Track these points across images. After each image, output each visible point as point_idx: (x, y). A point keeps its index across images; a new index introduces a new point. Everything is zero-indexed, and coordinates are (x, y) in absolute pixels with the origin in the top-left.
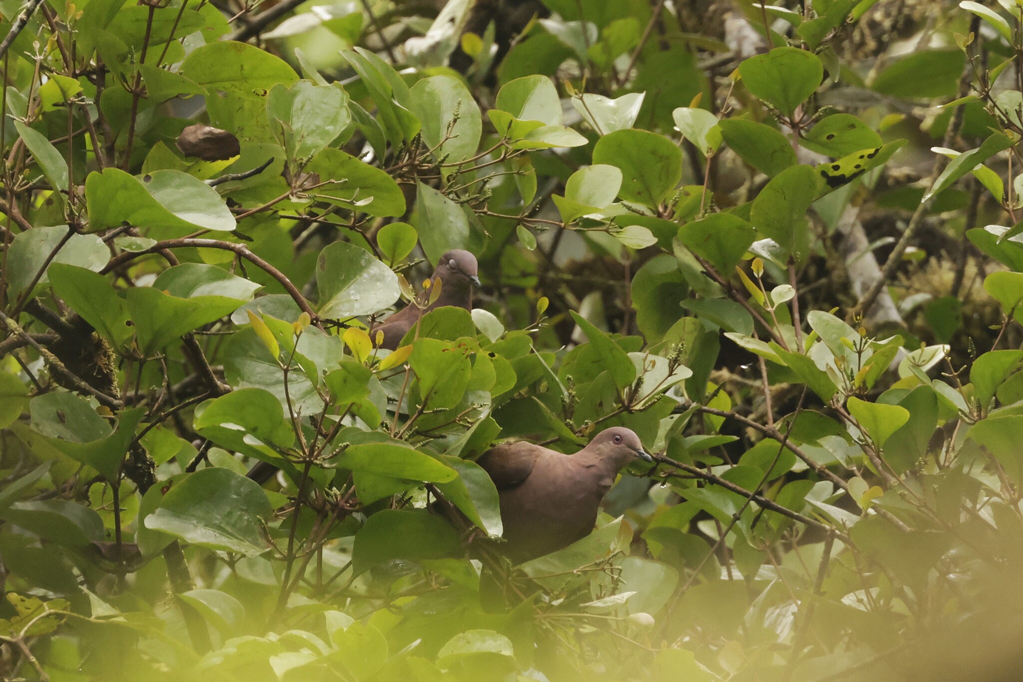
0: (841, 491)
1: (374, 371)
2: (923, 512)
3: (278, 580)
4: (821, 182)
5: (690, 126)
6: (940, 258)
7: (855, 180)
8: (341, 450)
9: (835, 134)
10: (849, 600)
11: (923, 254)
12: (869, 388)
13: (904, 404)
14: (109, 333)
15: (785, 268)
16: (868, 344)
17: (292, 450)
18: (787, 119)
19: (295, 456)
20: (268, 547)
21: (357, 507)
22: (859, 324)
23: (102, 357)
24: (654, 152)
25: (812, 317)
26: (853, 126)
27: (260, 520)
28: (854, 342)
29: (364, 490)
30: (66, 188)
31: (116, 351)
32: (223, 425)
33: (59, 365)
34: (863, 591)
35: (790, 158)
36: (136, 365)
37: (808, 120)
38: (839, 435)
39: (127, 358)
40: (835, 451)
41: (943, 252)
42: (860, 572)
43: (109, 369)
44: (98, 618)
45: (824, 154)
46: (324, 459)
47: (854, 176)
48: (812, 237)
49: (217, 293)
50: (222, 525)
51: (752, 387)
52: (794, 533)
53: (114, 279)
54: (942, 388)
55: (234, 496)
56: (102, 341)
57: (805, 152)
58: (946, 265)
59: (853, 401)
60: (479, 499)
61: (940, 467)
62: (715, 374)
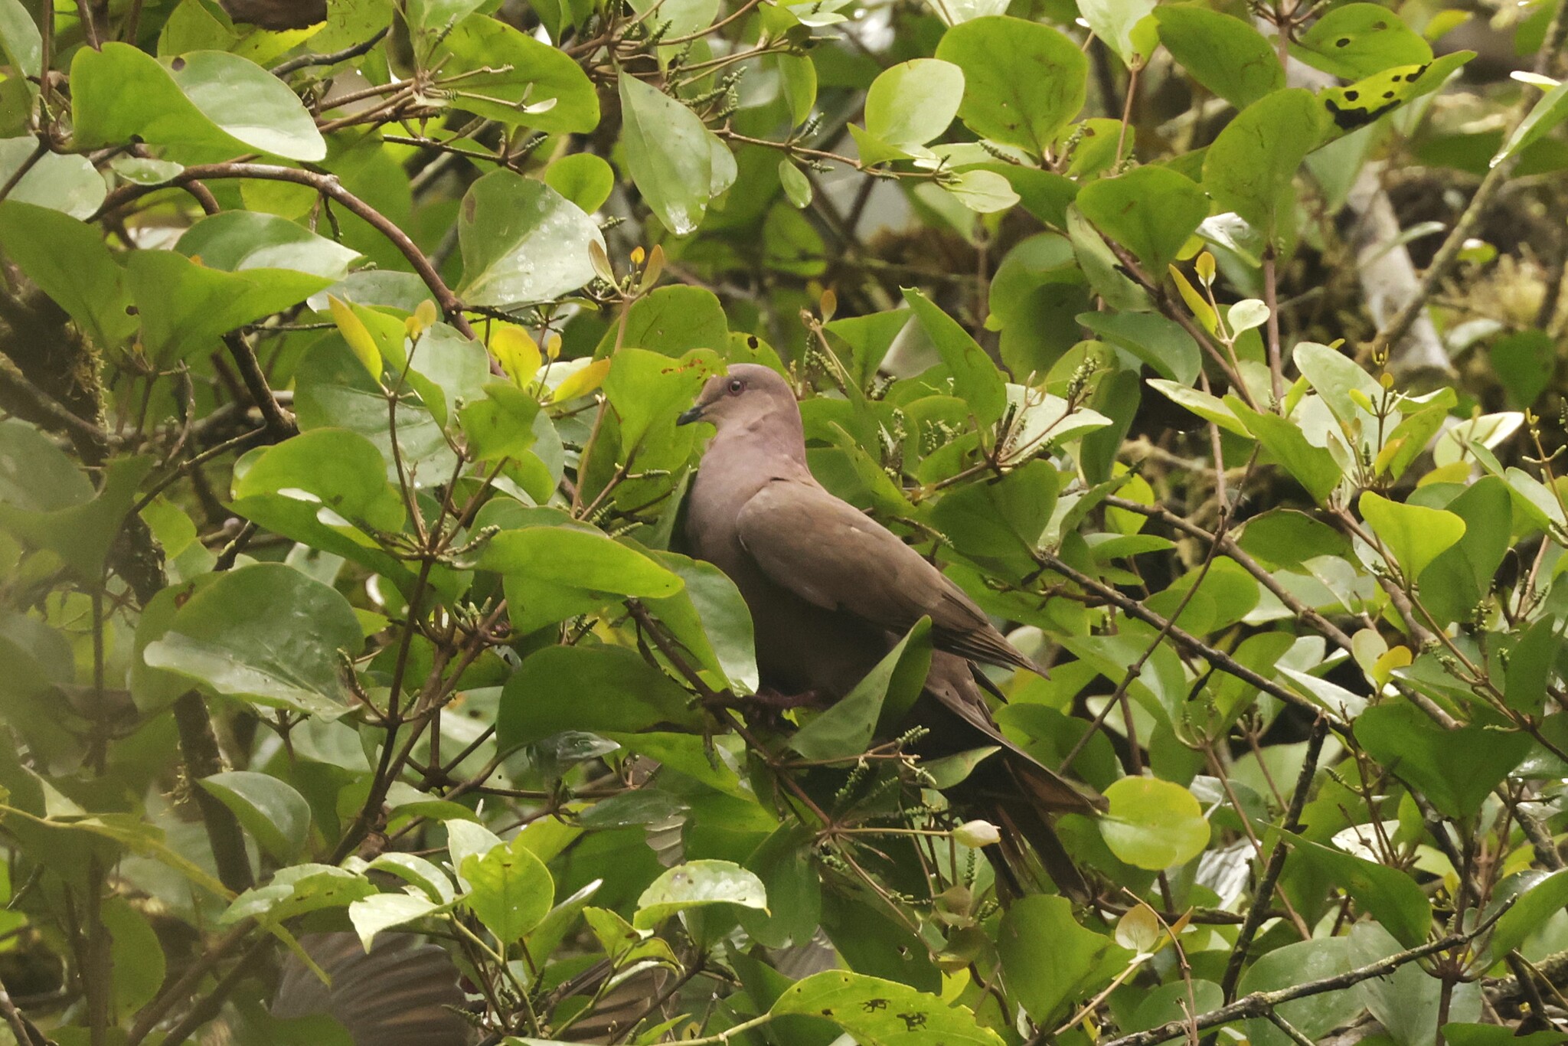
0: (1340, 654)
1: (543, 404)
2: (1481, 694)
3: (371, 758)
4: (1325, 119)
5: (1104, 15)
6: (1517, 257)
7: (1382, 119)
8: (486, 538)
9: (1350, 37)
10: (1346, 840)
11: (1490, 252)
12: (1396, 477)
13: (1456, 507)
14: (96, 325)
15: (1257, 264)
16: (1397, 402)
17: (401, 536)
18: (1271, 10)
19: (405, 548)
20: (356, 703)
21: (510, 637)
22: (1382, 367)
23: (82, 365)
24: (1040, 58)
25: (1303, 353)
26: (1382, 26)
27: (341, 656)
28: (1373, 397)
29: (523, 608)
30: (38, 74)
31: (106, 356)
32: (283, 492)
33: (13, 373)
34: (1371, 825)
35: (1275, 76)
36: (140, 383)
37: (1305, 12)
38: (1341, 555)
39: (124, 370)
40: (1332, 582)
41: (1524, 248)
42: (1367, 794)
43: (93, 387)
44: (57, 819)
45: (1330, 73)
46: (455, 554)
47: (1382, 111)
48: (1302, 215)
49: (285, 264)
50: (277, 664)
51: (1188, 470)
52: (1256, 724)
53: (102, 233)
54: (1520, 482)
55: (300, 614)
56: (81, 337)
57: (1297, 67)
58: (1529, 268)
59: (1370, 501)
60: (718, 629)
61: (1511, 621)
62: (1127, 446)
